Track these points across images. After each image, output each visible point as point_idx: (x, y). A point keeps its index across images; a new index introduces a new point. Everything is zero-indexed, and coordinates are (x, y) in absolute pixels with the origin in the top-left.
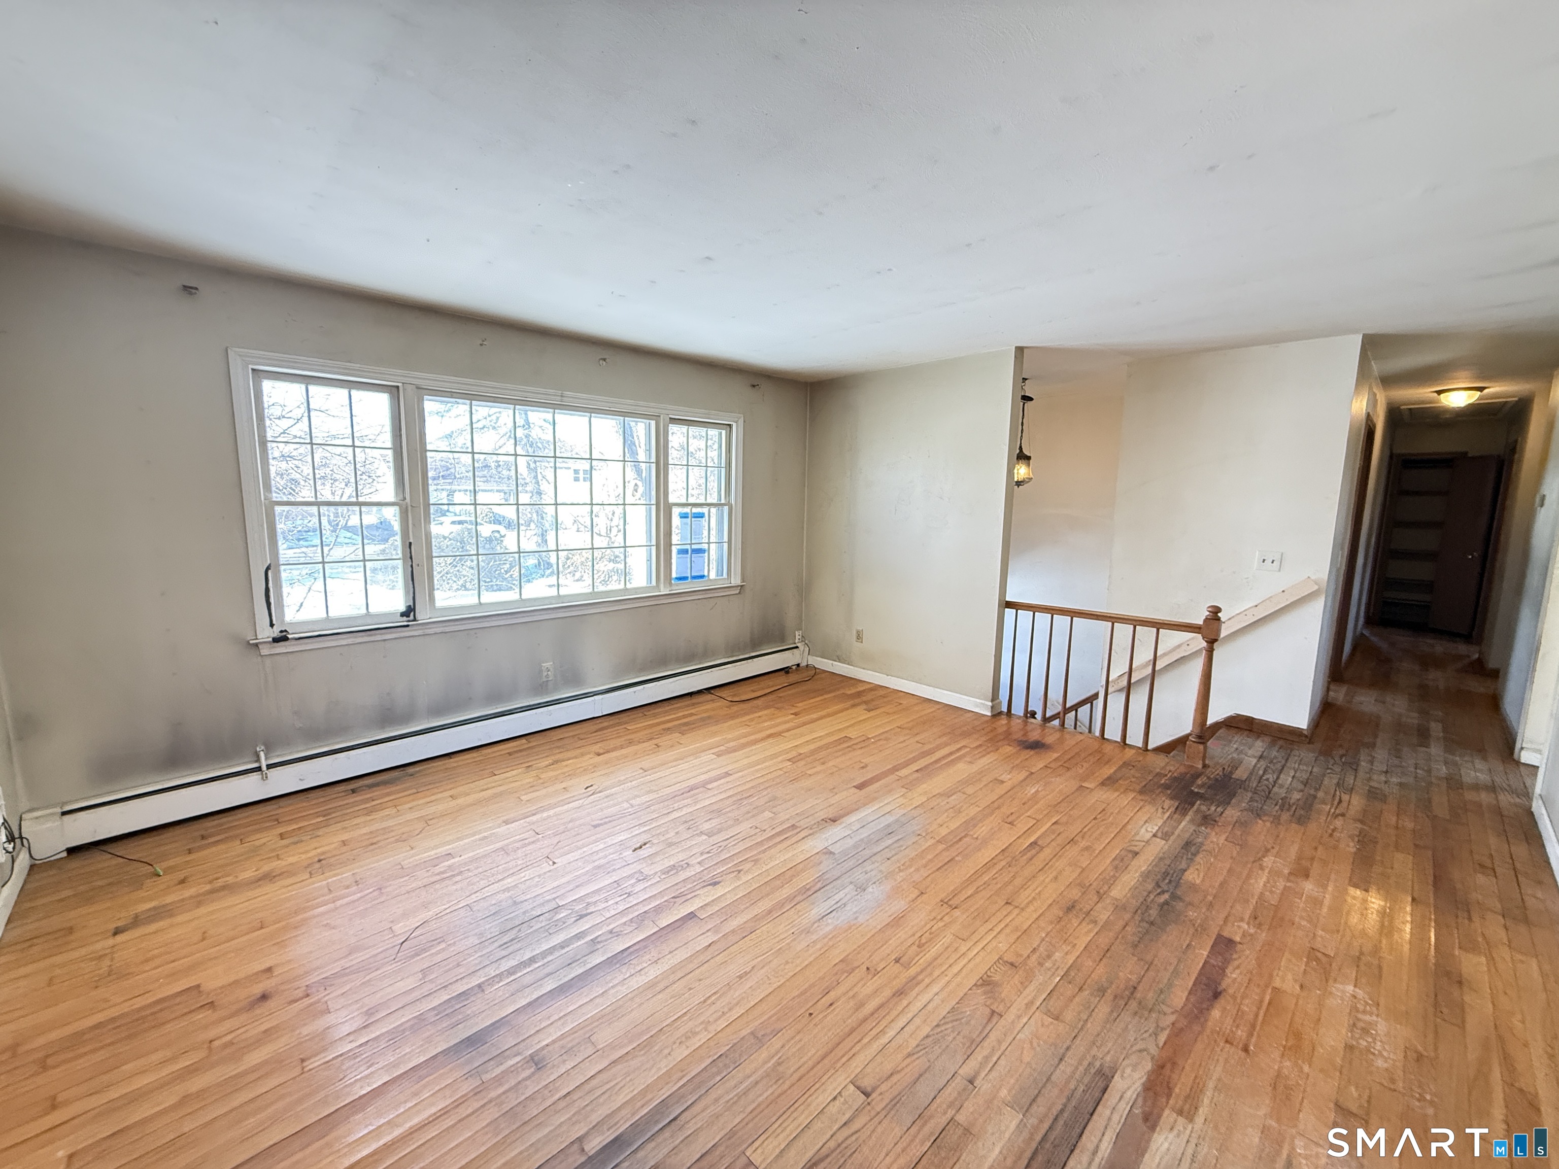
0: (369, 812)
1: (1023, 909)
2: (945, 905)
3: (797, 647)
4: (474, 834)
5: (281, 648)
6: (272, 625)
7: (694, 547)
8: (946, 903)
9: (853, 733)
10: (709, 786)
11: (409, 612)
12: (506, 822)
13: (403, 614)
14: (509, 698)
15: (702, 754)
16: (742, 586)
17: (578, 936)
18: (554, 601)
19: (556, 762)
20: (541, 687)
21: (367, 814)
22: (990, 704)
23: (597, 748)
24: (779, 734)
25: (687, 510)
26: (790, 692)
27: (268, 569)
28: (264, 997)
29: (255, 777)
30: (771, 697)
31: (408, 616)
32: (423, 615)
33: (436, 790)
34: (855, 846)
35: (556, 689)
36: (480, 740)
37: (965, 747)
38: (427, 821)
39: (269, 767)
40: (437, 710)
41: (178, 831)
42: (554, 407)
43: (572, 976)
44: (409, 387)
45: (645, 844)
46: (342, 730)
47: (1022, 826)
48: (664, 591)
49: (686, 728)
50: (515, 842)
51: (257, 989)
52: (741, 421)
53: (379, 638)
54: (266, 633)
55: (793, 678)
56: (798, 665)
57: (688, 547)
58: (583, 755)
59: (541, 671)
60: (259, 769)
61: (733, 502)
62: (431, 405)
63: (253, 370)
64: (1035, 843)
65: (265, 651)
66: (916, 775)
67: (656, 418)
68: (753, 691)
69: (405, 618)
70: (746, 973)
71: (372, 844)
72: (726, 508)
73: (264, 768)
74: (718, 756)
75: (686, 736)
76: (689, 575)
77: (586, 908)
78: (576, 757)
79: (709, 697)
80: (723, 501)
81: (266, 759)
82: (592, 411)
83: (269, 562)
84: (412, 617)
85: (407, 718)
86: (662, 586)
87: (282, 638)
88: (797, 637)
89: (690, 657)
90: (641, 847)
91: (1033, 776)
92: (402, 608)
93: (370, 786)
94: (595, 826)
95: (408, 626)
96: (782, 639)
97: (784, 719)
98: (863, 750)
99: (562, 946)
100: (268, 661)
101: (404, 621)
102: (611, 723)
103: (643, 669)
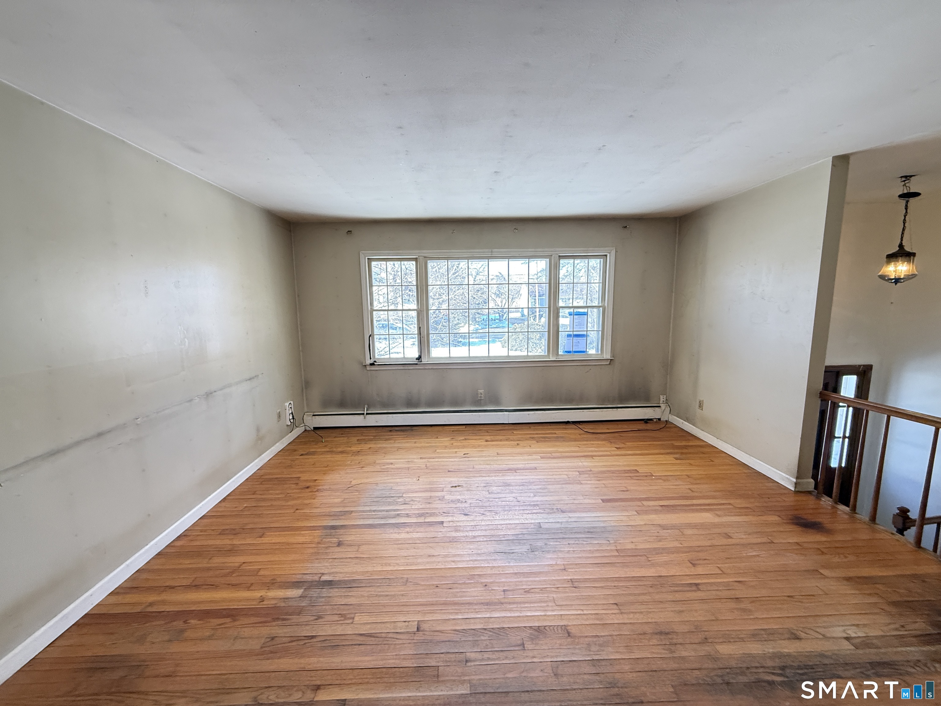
0: (386, 440)
1: (622, 613)
2: (570, 583)
3: (660, 407)
4: (405, 459)
5: (373, 368)
6: (371, 358)
7: (575, 333)
8: (572, 582)
9: (641, 470)
10: (517, 471)
11: (419, 358)
12: (421, 458)
13: (417, 359)
14: (461, 405)
15: (534, 455)
16: (611, 360)
17: (395, 510)
18: (486, 359)
19: (465, 439)
20: (477, 402)
21: (385, 441)
22: (795, 480)
23: (488, 438)
24: (592, 456)
25: (572, 310)
26: (635, 435)
27: (370, 336)
28: (308, 487)
29: (362, 416)
30: (616, 435)
31: (419, 360)
32: (424, 360)
33: (413, 438)
34: (558, 529)
35: (485, 405)
36: (445, 422)
37: (730, 504)
38: (399, 448)
39: (367, 414)
40: (429, 405)
41: (339, 430)
42: (488, 258)
43: (378, 523)
44: (420, 257)
45: (459, 486)
46: (393, 405)
47: (700, 570)
48: (552, 359)
49: (545, 439)
50: (415, 467)
51: (308, 484)
52: (613, 252)
53: (406, 368)
54: (369, 362)
55: (649, 426)
56: (659, 419)
57: (571, 333)
58: (480, 439)
59: (477, 394)
60: (363, 414)
61: (606, 305)
62: (430, 264)
63: (368, 259)
64: (697, 585)
65: (368, 368)
66: (660, 508)
67: (550, 257)
68: (608, 429)
69: (418, 361)
70: (433, 556)
71: (376, 452)
72: (601, 309)
73: (365, 414)
74: (541, 458)
75: (539, 443)
76: (572, 350)
77: (410, 501)
78: (476, 440)
79: (573, 426)
80: (600, 305)
81: (367, 411)
82: (509, 258)
83: (370, 334)
84: (420, 361)
85: (417, 405)
86: (551, 355)
87: (372, 364)
88: (662, 400)
89: (570, 400)
90: (456, 487)
91: (772, 545)
92: (417, 356)
93: (396, 431)
94: (449, 471)
95: (417, 364)
96: (647, 398)
97: (608, 448)
98: (637, 481)
99: (387, 511)
100: (369, 372)
101: (416, 362)
102: (511, 428)
103: (537, 402)
